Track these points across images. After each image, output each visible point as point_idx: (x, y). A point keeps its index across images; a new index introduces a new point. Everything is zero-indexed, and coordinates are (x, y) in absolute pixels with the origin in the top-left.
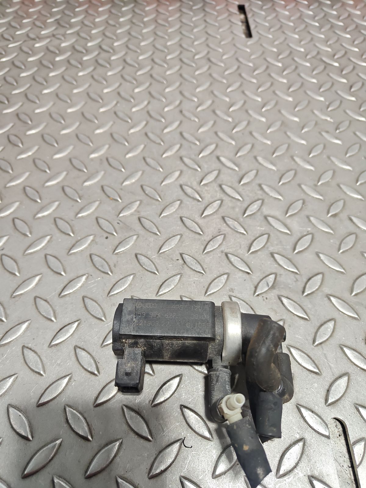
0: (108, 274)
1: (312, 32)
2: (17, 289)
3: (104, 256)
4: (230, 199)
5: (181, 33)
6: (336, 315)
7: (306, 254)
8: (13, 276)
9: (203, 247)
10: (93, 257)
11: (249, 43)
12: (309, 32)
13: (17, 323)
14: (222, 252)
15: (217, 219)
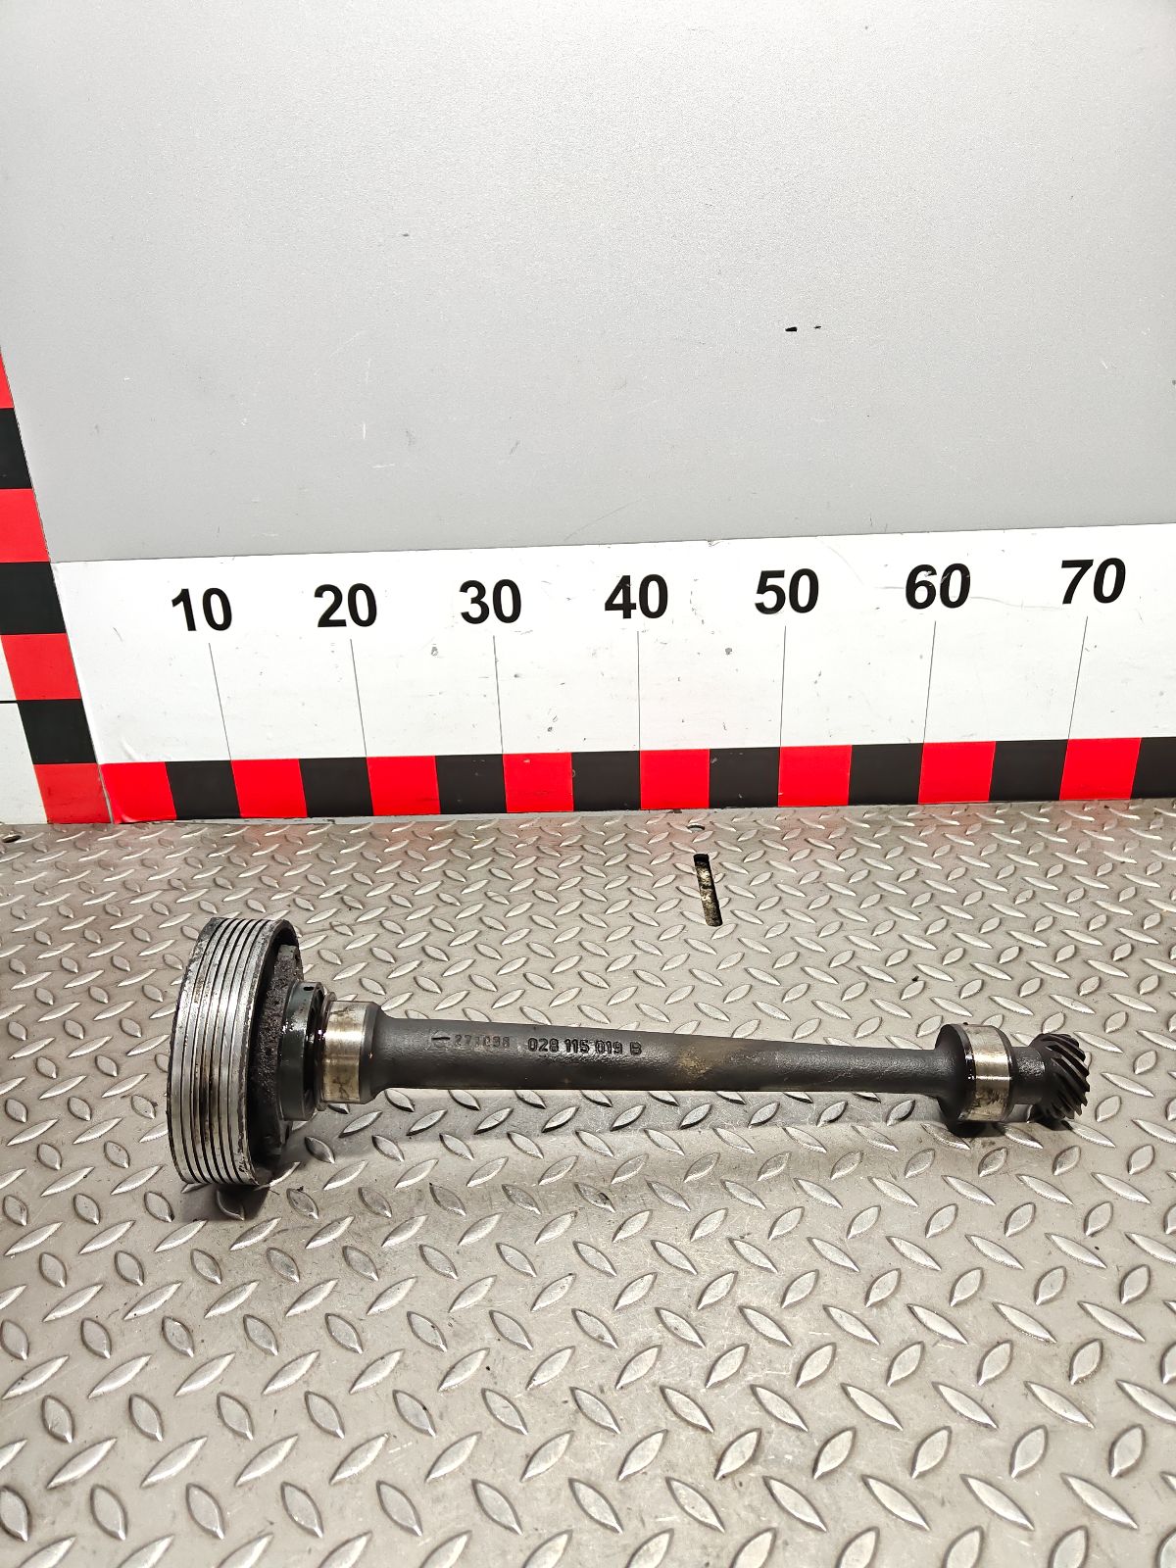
0: (427, 1433)
1: (841, 910)
2: (246, 1467)
3: (421, 1396)
4: (672, 1270)
5: (581, 917)
6: (880, 1519)
7: (820, 1387)
8: (239, 1440)
9: (616, 1375)
10: (397, 1395)
11: (715, 937)
12: (835, 911)
13: (245, 1541)
14: (654, 1384)
15: (646, 1313)
